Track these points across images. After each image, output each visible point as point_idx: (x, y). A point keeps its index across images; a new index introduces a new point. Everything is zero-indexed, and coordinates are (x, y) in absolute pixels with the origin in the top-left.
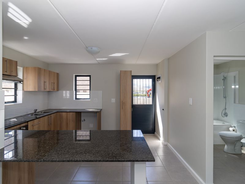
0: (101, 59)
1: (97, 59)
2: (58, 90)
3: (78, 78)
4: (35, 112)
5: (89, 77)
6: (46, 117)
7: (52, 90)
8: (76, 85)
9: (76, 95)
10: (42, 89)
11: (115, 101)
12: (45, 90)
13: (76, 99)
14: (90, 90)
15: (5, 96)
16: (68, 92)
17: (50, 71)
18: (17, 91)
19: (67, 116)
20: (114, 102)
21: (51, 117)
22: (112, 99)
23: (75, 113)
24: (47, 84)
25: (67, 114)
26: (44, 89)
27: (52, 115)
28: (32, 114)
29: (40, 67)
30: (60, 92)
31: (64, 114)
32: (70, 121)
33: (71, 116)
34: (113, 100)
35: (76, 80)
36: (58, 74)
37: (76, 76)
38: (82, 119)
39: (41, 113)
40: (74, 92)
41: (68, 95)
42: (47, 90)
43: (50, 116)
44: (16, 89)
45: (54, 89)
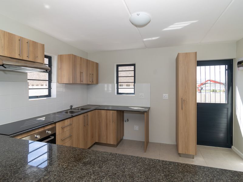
0: (150, 39)
1: (144, 40)
2: (97, 83)
3: (120, 68)
4: (71, 109)
5: (133, 66)
6: (81, 116)
7: (90, 83)
8: (118, 77)
9: (118, 88)
10: (78, 82)
11: (167, 96)
12: (82, 83)
13: (118, 93)
14: (135, 82)
15: (29, 89)
16: (110, 85)
17: (87, 60)
18: (52, 83)
19: (107, 115)
20: (167, 98)
21: (87, 115)
22: (164, 94)
23: (116, 111)
24: (84, 75)
25: (107, 113)
26: (81, 81)
27: (89, 114)
28: (66, 112)
29: (75, 55)
30: (99, 85)
31: (103, 112)
32: (110, 122)
33: (112, 115)
34: (166, 96)
35: (117, 71)
36: (97, 64)
37: (118, 66)
38: (125, 119)
39: (78, 110)
40: (116, 85)
41: (110, 89)
42: (84, 82)
43: (85, 114)
44: (50, 81)
45: (93, 82)
